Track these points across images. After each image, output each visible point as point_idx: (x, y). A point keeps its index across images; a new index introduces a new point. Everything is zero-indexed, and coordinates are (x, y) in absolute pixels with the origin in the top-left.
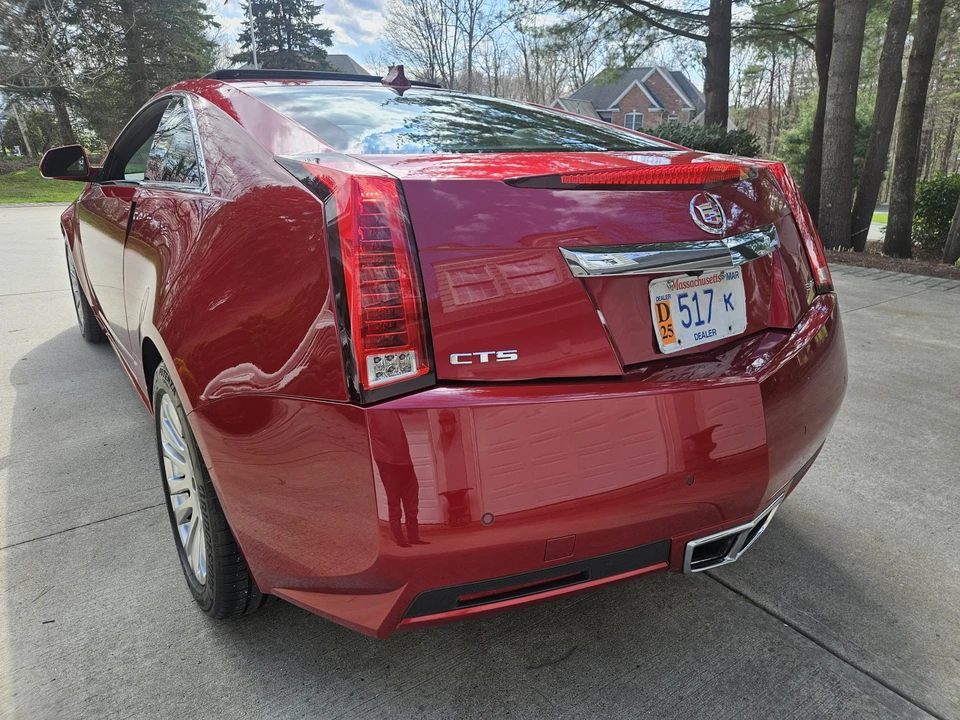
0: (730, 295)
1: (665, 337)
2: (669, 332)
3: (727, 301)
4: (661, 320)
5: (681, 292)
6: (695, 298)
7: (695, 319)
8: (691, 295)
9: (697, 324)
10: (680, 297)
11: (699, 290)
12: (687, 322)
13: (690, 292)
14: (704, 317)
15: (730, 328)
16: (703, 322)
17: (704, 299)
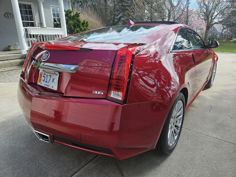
1: (39, 81)
3: (53, 80)
4: (40, 77)
5: (45, 73)
6: (47, 76)
7: (45, 80)
9: (46, 82)
10: (44, 74)
11: (49, 74)
12: (44, 80)
13: (47, 74)
15: (53, 87)
16: (47, 82)
17: (49, 77)
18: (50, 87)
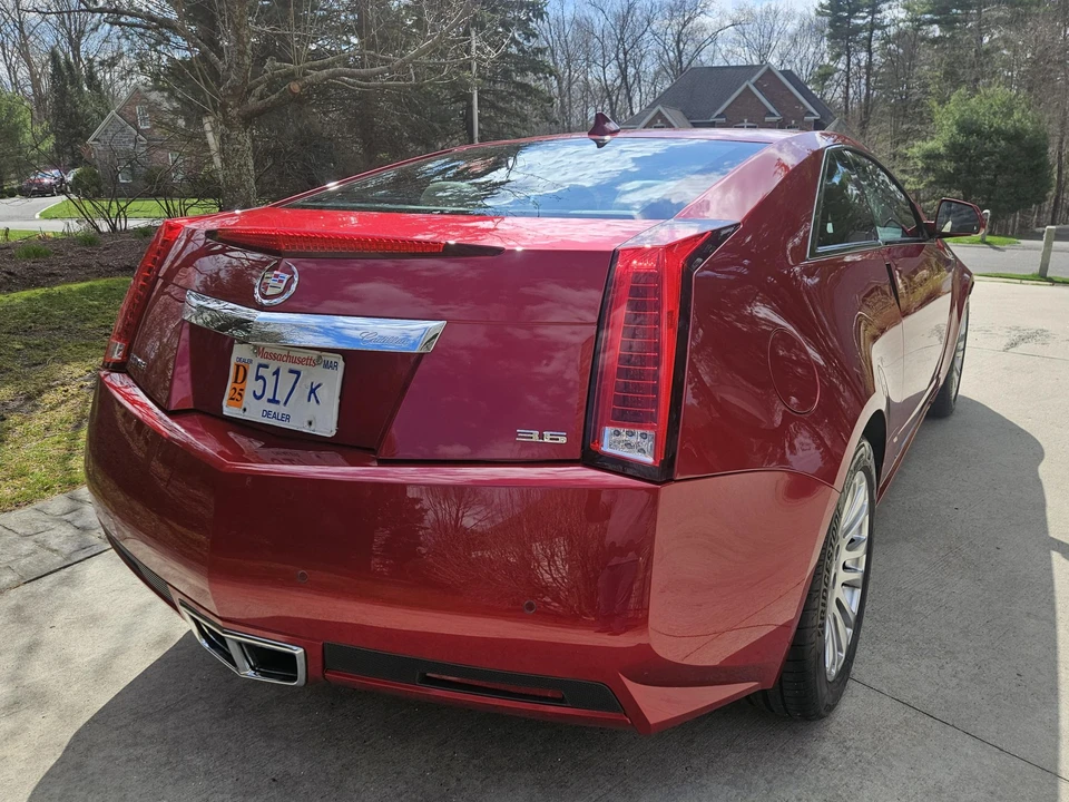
0: (319, 386)
1: (232, 399)
2: (238, 396)
3: (313, 391)
4: (236, 382)
5: (264, 361)
6: (277, 373)
7: (269, 394)
8: (272, 368)
9: (269, 401)
10: (260, 366)
11: (285, 367)
12: (259, 394)
13: (274, 365)
14: (281, 397)
15: (310, 423)
16: (278, 402)
17: (286, 380)
18: (296, 424)
